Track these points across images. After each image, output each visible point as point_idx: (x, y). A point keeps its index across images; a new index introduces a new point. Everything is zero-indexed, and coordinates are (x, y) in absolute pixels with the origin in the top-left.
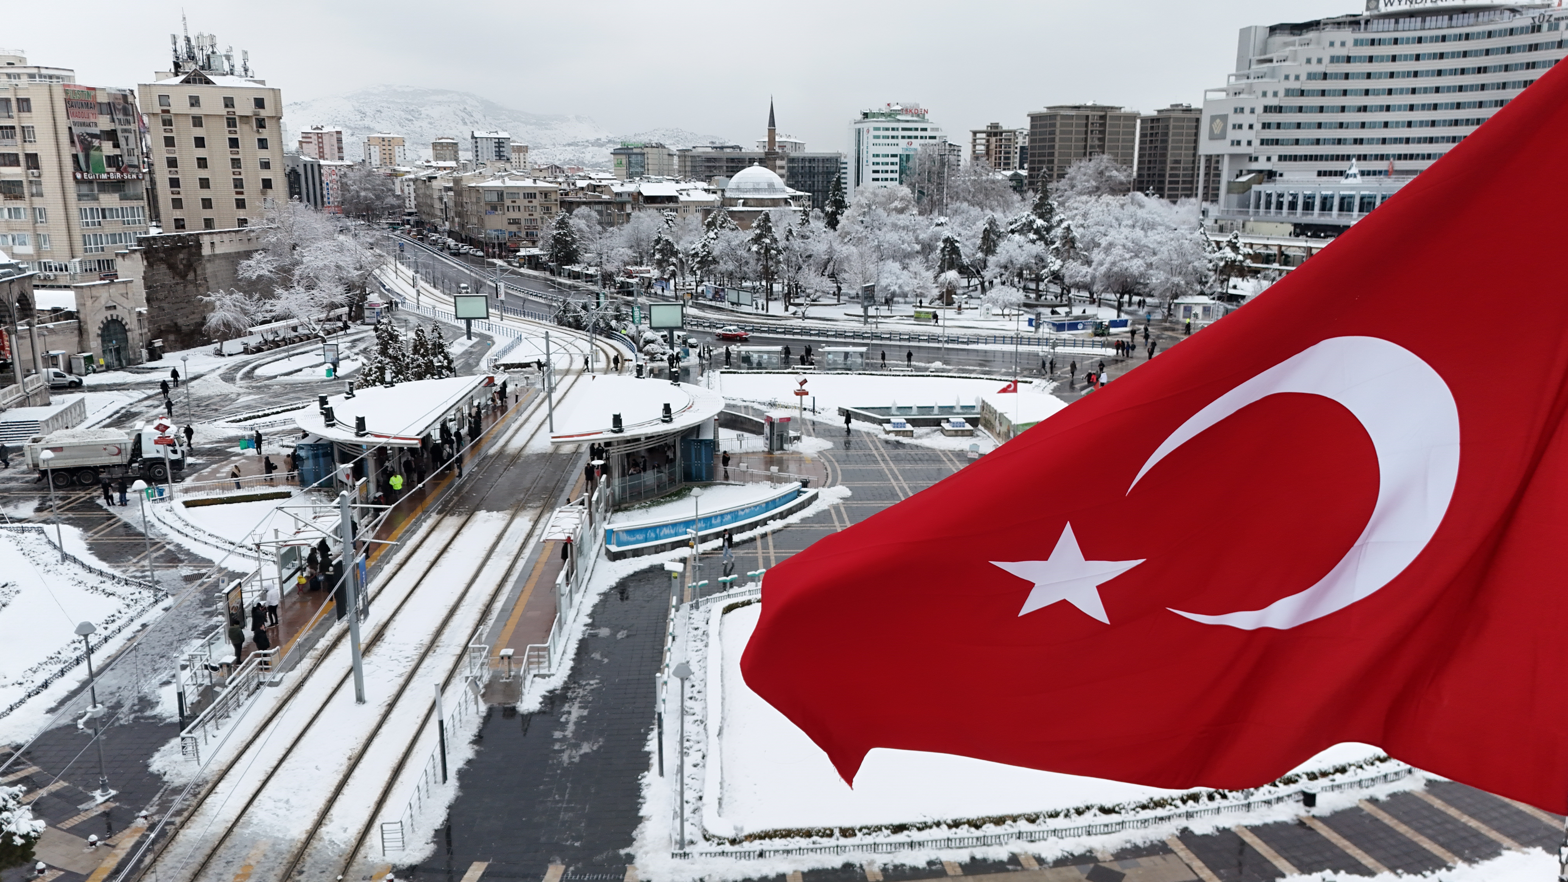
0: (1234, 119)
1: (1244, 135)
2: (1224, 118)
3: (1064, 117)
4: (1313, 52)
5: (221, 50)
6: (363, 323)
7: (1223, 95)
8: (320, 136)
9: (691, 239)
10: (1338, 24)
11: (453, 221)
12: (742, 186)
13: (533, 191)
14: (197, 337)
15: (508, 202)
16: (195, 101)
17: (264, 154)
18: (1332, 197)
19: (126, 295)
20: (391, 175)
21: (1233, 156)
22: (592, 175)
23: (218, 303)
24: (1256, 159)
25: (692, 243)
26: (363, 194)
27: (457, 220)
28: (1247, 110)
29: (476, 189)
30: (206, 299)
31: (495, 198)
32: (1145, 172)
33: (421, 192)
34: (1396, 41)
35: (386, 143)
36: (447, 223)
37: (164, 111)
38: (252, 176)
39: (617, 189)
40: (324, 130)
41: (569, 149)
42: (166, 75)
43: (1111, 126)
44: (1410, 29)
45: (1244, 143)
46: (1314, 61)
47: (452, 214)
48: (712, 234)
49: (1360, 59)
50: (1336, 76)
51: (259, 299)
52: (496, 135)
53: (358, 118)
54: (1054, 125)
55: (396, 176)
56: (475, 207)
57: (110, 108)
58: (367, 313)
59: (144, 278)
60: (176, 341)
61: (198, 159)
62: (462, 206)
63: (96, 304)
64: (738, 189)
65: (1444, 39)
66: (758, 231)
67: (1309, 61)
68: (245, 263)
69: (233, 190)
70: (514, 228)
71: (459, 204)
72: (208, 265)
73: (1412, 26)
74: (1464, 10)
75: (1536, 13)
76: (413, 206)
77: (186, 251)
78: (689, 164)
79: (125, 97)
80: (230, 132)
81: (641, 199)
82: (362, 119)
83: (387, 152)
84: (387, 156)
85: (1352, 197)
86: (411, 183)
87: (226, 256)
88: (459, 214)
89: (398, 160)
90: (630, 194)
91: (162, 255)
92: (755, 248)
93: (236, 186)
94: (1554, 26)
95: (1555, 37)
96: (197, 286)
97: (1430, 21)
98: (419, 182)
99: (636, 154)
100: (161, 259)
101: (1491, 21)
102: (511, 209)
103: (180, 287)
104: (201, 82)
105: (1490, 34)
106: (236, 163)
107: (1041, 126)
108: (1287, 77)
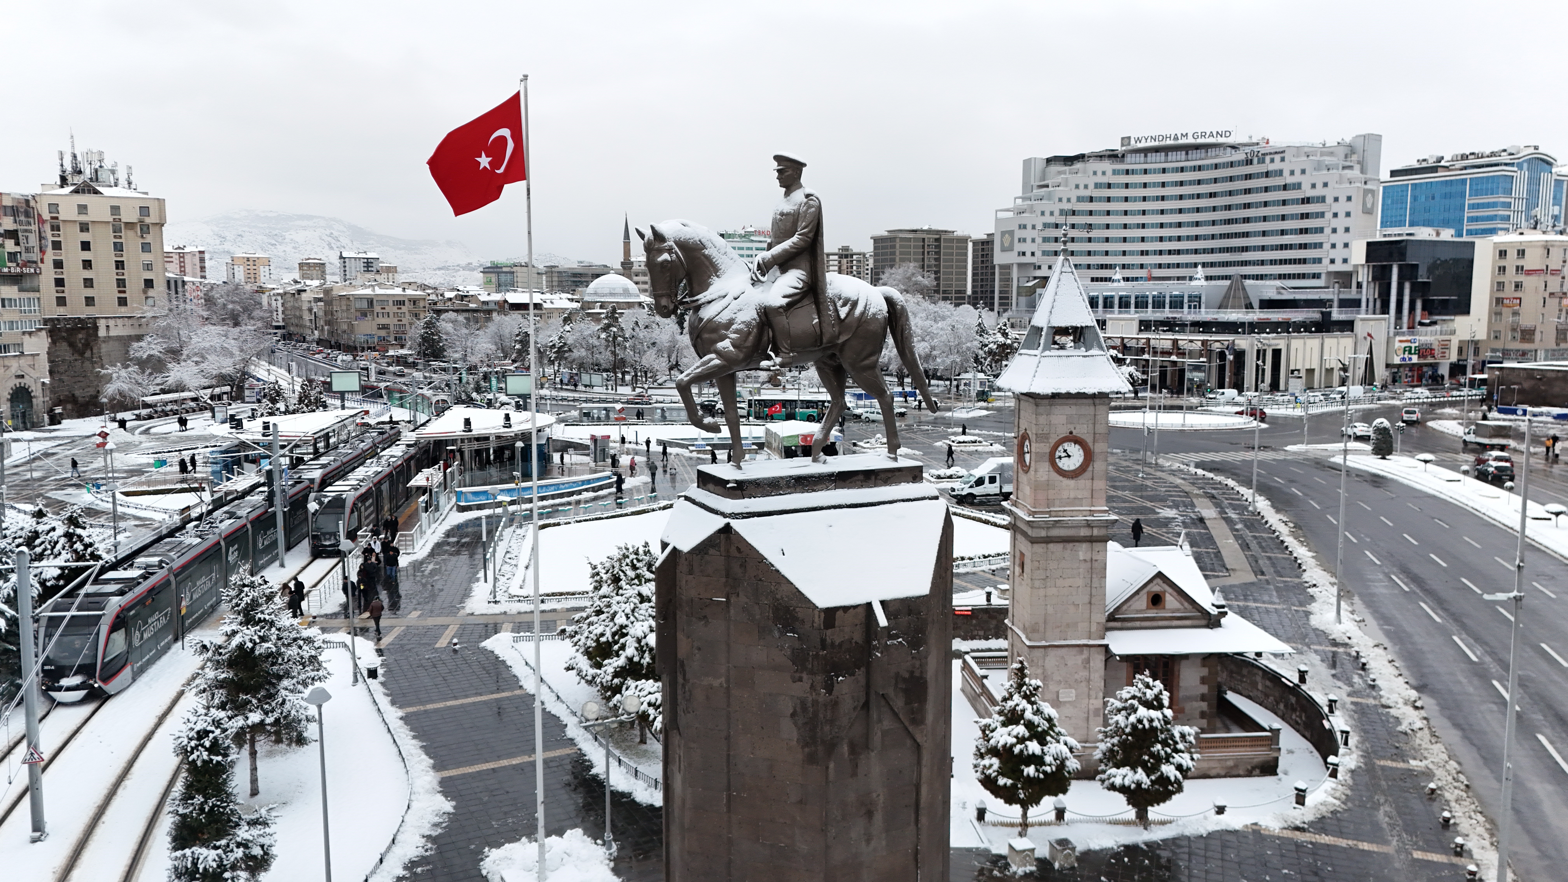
0: (1019, 234)
1: (1028, 247)
2: (1011, 233)
3: (902, 239)
4: (1081, 179)
5: (107, 164)
6: (243, 402)
7: (1011, 214)
8: (182, 256)
9: (549, 333)
10: (1100, 156)
11: (323, 330)
12: (599, 291)
13: (402, 299)
14: (91, 407)
15: (377, 309)
16: (83, 209)
17: (147, 257)
18: (1097, 297)
19: (33, 366)
20: (257, 291)
21: (1021, 265)
22: (460, 288)
23: (114, 375)
24: (1039, 267)
25: (550, 336)
26: (230, 306)
27: (326, 328)
28: (1029, 227)
29: (347, 298)
30: (103, 371)
31: (365, 305)
32: (979, 290)
33: (288, 305)
34: (1145, 172)
35: (251, 263)
36: (316, 332)
37: (52, 218)
38: (134, 277)
39: (484, 297)
40: (186, 250)
41: (439, 273)
42: (52, 187)
43: (945, 247)
44: (1156, 162)
45: (1028, 254)
46: (1082, 186)
47: (322, 323)
48: (567, 328)
49: (1118, 186)
50: (1100, 199)
51: (151, 374)
52: (364, 256)
53: (218, 242)
54: (894, 247)
55: (263, 293)
56: (345, 314)
57: (14, 211)
58: (247, 393)
59: (48, 353)
60: (73, 410)
61: (84, 261)
62: (332, 314)
63: (8, 372)
64: (596, 294)
65: (1182, 170)
66: (606, 321)
67: (1077, 187)
68: (135, 345)
69: (116, 289)
70: (383, 333)
71: (329, 313)
72: (103, 345)
73: (1158, 159)
74: (1197, 147)
75: (1248, 150)
76: (280, 319)
77: (84, 332)
78: (555, 279)
79: (27, 201)
80: (115, 237)
81: (506, 306)
82: (222, 243)
83: (252, 272)
84: (252, 276)
85: (1112, 297)
86: (279, 298)
87: (119, 338)
88: (328, 323)
89: (263, 279)
90: (496, 303)
91: (64, 334)
92: (603, 336)
93: (118, 286)
94: (1262, 161)
95: (1262, 168)
96: (93, 363)
97: (1172, 156)
98: (288, 296)
99: (506, 272)
100: (63, 338)
101: (1217, 156)
102: (380, 315)
103: (78, 363)
104: (89, 192)
105: (1216, 166)
106: (120, 265)
107: (883, 248)
108: (1060, 200)
